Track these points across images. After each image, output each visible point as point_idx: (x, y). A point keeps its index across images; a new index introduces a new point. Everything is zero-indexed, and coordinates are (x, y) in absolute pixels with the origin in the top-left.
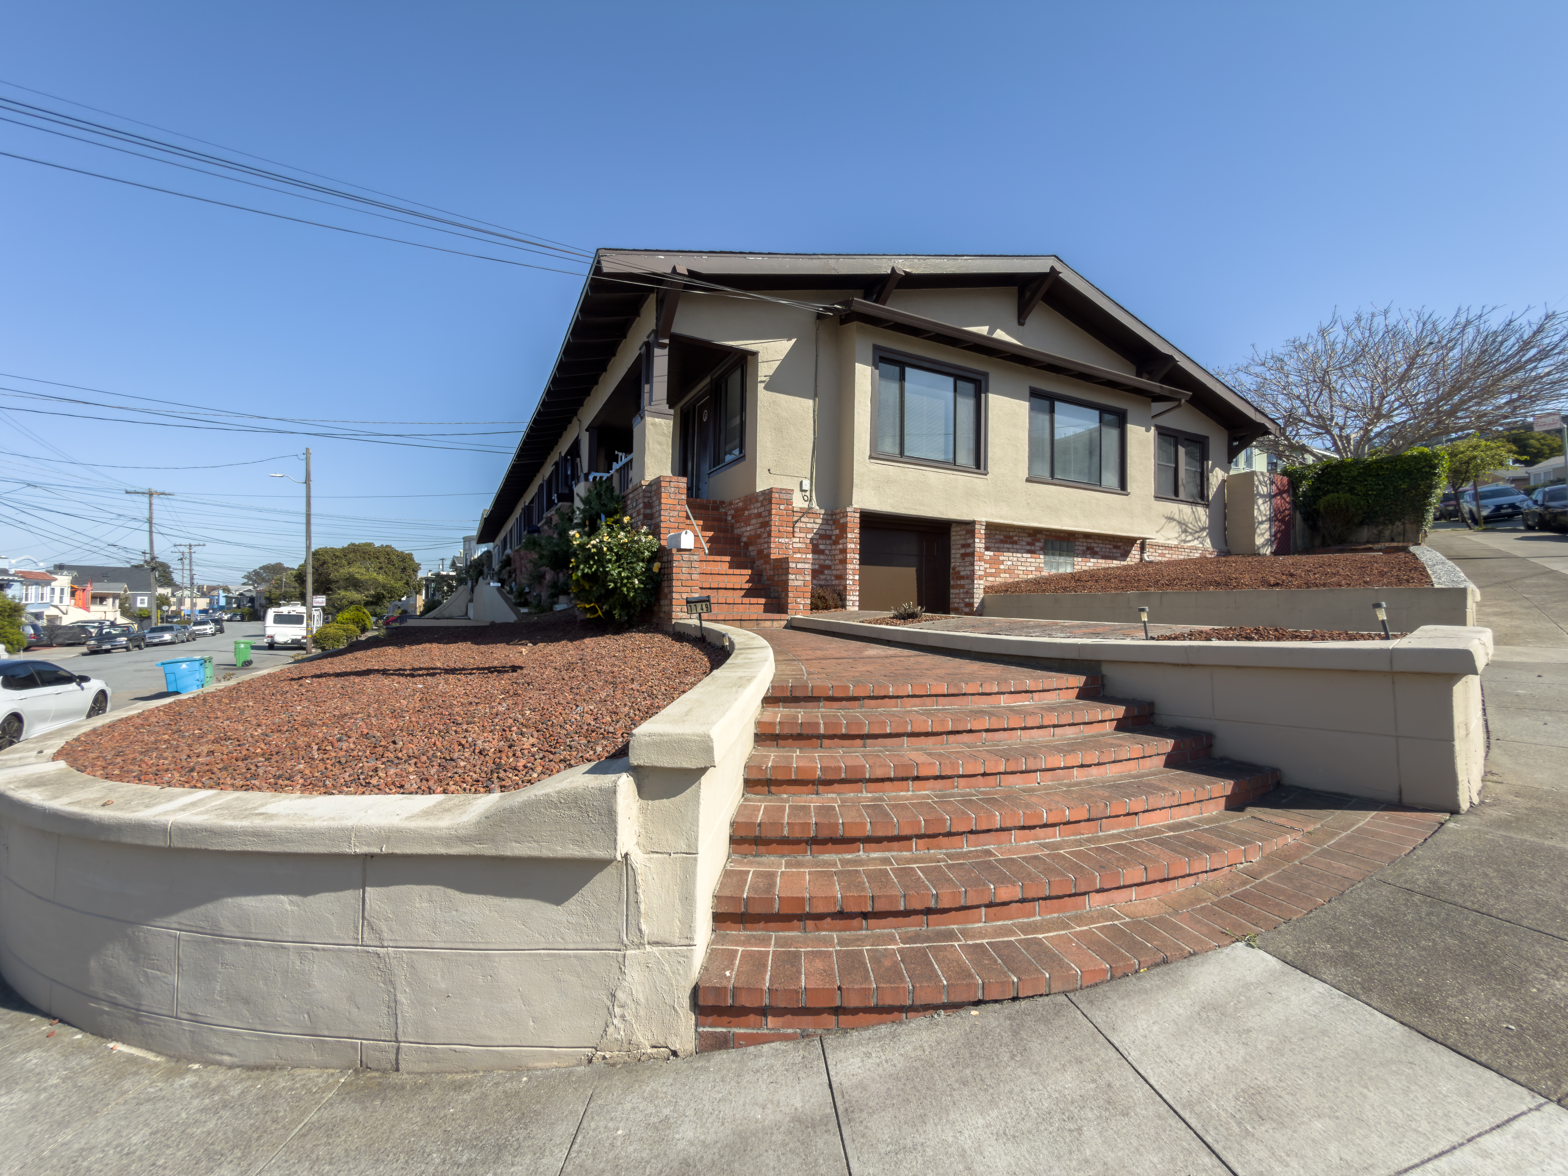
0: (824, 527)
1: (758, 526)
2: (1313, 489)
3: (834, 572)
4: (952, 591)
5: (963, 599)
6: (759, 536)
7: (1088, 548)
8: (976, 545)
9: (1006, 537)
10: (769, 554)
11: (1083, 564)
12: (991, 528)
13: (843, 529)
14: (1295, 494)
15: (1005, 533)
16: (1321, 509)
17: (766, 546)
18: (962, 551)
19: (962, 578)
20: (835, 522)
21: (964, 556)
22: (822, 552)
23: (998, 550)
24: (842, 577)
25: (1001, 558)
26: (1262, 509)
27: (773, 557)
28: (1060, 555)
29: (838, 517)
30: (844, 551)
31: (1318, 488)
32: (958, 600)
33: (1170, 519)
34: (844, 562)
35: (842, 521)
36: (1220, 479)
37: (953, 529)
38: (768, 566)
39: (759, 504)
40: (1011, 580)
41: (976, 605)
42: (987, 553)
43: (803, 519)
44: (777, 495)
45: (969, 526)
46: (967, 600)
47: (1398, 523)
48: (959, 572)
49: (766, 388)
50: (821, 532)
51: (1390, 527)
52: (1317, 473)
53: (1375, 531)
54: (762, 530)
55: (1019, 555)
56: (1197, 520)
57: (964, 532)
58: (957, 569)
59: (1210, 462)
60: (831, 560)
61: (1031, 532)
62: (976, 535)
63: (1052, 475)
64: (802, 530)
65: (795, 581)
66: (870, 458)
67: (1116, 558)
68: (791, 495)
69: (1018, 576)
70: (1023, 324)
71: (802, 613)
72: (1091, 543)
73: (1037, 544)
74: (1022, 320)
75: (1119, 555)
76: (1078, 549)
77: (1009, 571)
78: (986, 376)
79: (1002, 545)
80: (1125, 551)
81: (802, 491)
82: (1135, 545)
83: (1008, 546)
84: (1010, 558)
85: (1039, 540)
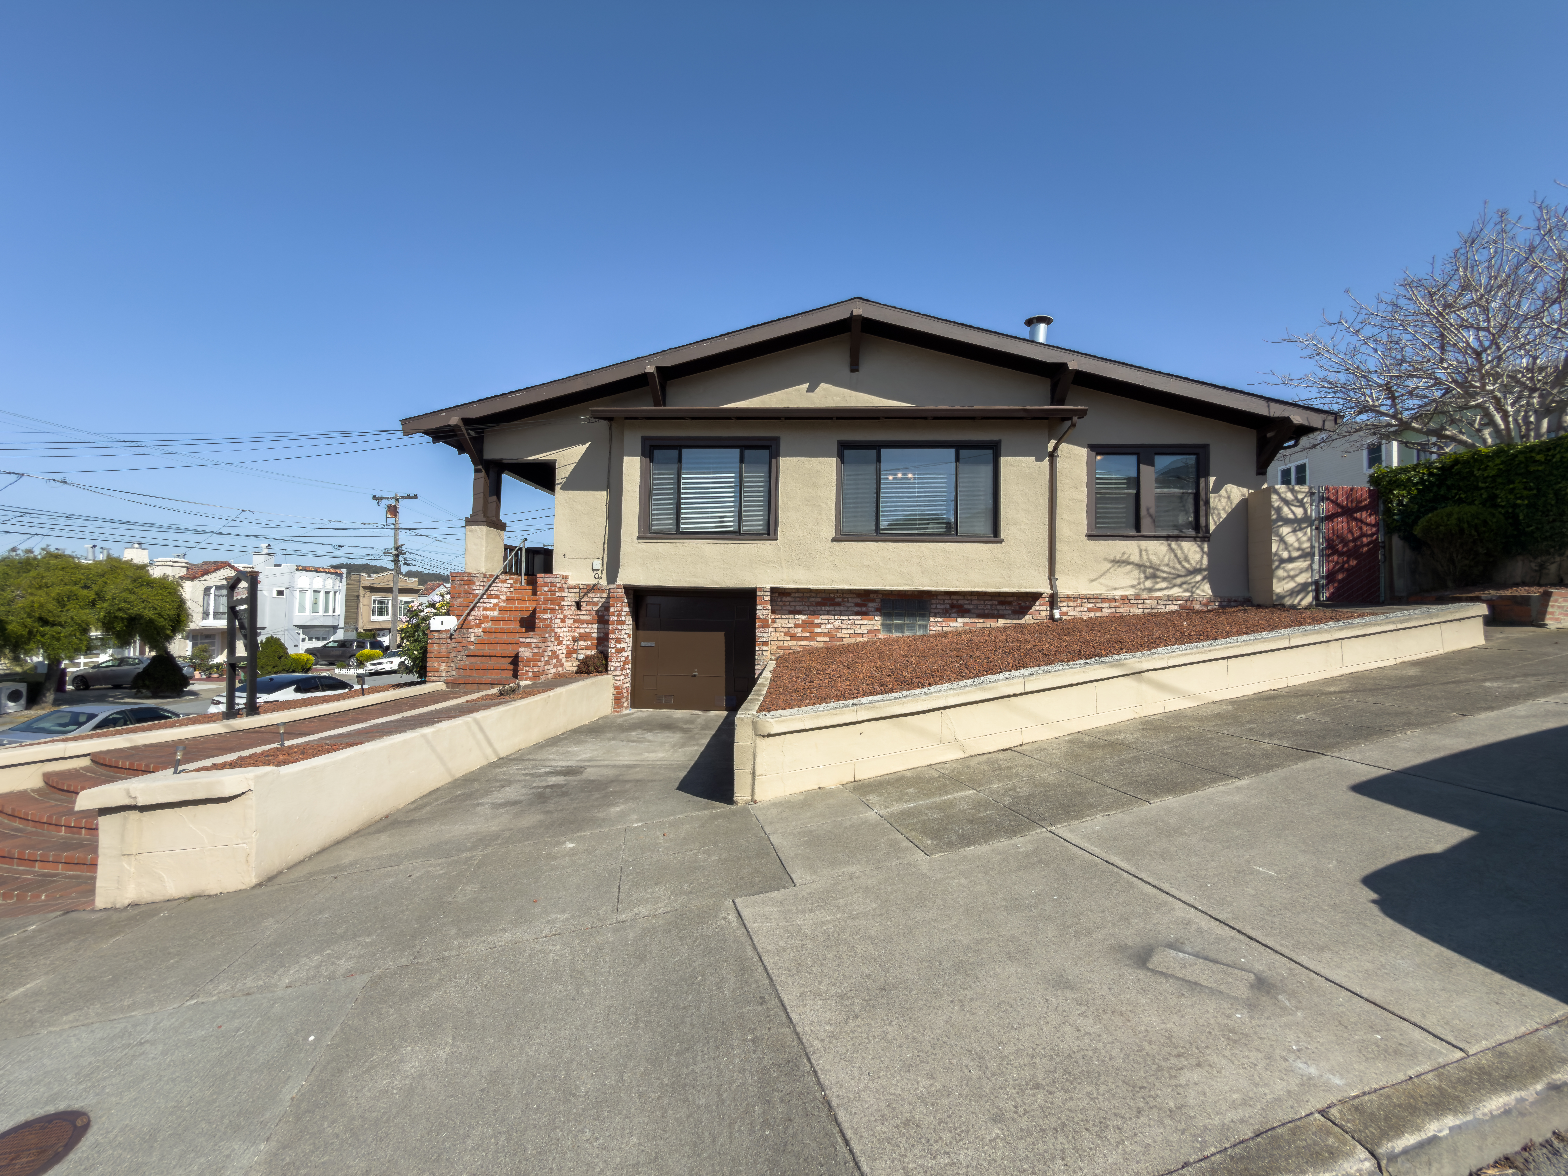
2: (1420, 499)
7: (953, 606)
8: (759, 612)
9: (823, 599)
11: (944, 624)
15: (824, 595)
25: (817, 621)
26: (1293, 541)
28: (908, 616)
33: (1118, 562)
40: (831, 644)
42: (785, 617)
43: (588, 595)
55: (844, 617)
56: (1180, 559)
59: (1214, 478)
62: (760, 602)
63: (877, 532)
64: (589, 604)
65: (525, 653)
66: (638, 538)
67: (1003, 617)
68: (565, 577)
69: (840, 639)
70: (857, 370)
71: (531, 679)
72: (957, 600)
73: (870, 605)
74: (854, 367)
75: (1010, 612)
76: (936, 608)
77: (830, 634)
78: (777, 440)
79: (819, 608)
80: (1021, 607)
81: (594, 570)
82: (1041, 599)
83: (827, 608)
84: (831, 621)
85: (873, 601)
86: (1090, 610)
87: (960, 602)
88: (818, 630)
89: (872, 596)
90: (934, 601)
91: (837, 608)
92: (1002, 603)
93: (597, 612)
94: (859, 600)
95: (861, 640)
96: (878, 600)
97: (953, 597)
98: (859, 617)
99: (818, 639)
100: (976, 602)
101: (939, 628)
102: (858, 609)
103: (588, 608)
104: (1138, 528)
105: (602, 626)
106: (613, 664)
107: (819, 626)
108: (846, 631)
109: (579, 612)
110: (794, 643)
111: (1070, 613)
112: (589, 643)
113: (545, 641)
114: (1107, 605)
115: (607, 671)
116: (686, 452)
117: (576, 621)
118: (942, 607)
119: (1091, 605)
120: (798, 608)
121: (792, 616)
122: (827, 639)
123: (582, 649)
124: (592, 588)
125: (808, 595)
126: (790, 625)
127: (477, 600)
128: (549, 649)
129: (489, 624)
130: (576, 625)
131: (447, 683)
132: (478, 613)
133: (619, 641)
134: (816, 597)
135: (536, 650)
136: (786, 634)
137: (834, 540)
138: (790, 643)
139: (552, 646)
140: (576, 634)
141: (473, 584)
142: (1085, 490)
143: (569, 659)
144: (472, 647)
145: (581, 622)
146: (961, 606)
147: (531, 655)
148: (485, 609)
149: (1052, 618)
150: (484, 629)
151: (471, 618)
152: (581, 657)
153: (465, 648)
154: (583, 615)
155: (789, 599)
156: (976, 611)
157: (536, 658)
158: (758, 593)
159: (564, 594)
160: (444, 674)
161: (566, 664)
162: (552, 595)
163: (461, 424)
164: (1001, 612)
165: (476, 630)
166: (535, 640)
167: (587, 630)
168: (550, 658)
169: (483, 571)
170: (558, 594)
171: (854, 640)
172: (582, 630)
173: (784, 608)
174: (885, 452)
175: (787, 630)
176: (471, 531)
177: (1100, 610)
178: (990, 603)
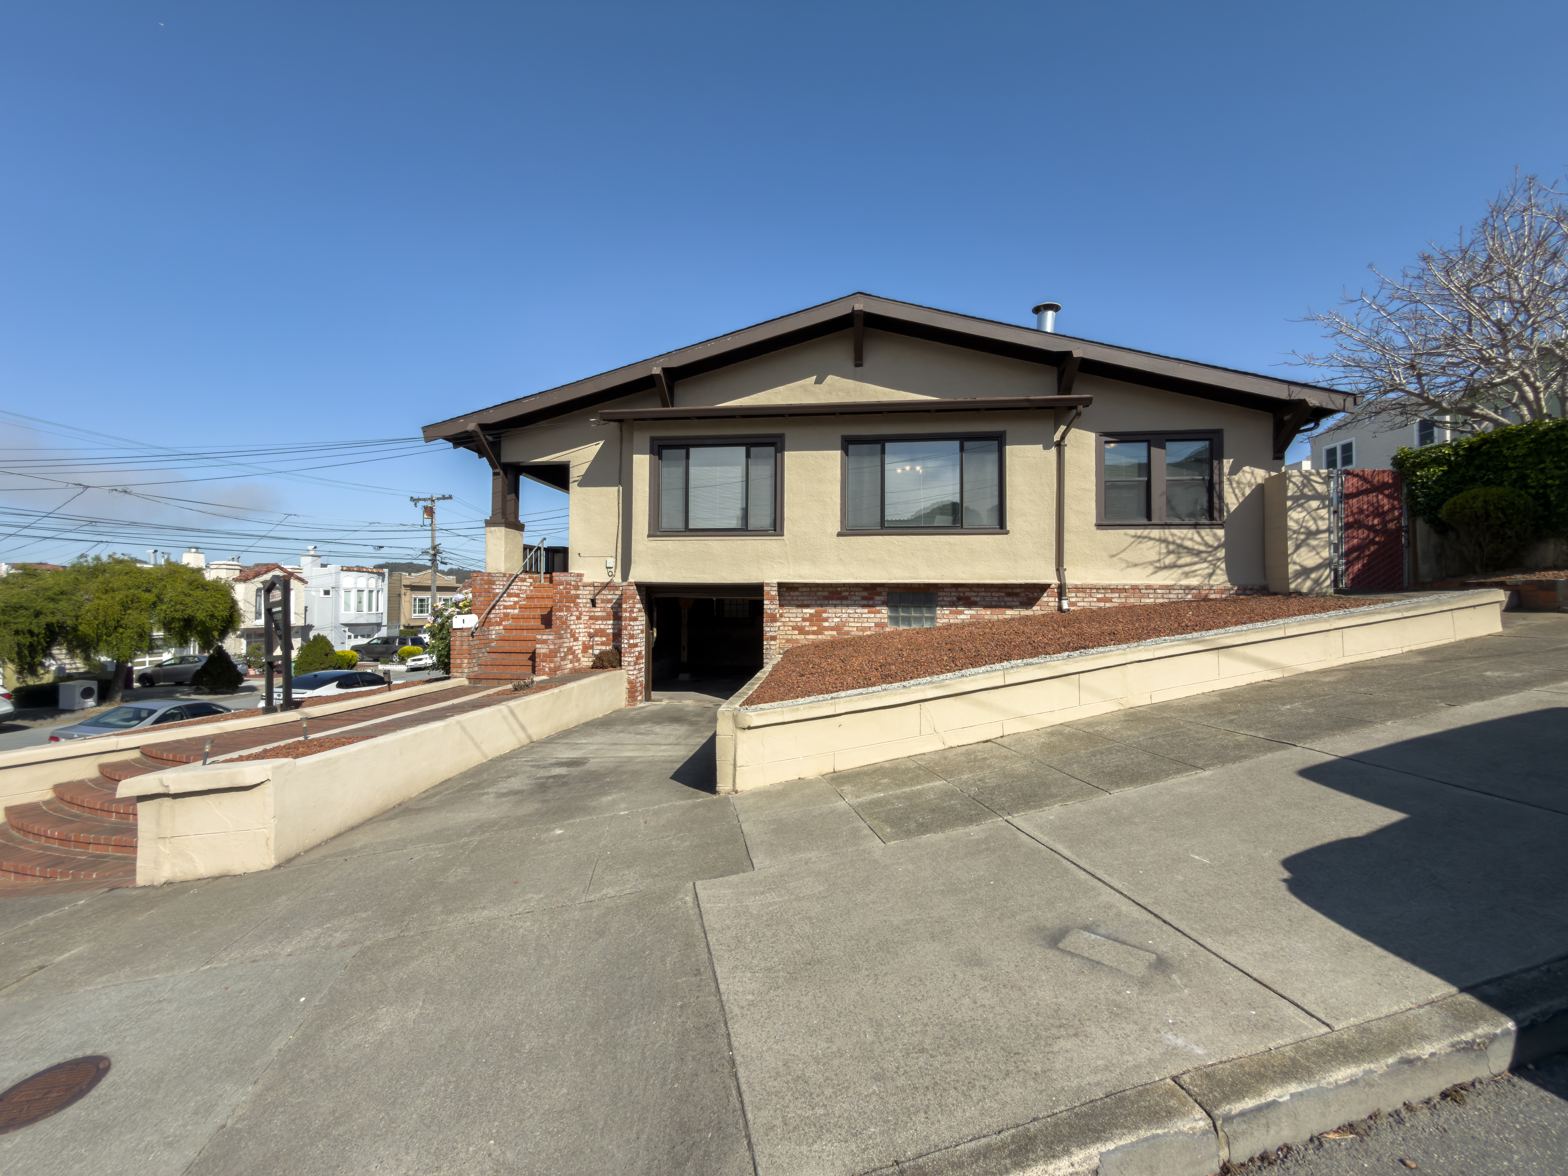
8: (766, 607)
9: (830, 593)
11: (951, 616)
14: (1410, 493)
28: (914, 608)
36: (1259, 482)
43: (603, 592)
44: (557, 578)
55: (851, 610)
59: (1229, 462)
62: (767, 597)
63: (882, 524)
64: (603, 601)
65: (542, 649)
66: (649, 536)
67: (1011, 607)
68: (580, 576)
69: (848, 633)
70: (861, 365)
71: (548, 674)
72: (964, 593)
73: (877, 598)
74: (859, 361)
75: (1017, 603)
76: (943, 600)
77: (836, 628)
78: (781, 437)
79: (826, 602)
80: (1029, 599)
81: (607, 568)
82: (1049, 590)
83: (834, 602)
84: (838, 615)
85: (879, 594)
86: (1099, 600)
87: (967, 594)
88: (826, 624)
89: (878, 589)
90: (940, 594)
91: (844, 602)
92: (1009, 595)
93: (612, 608)
94: (865, 594)
95: (869, 633)
96: (885, 594)
97: (959, 589)
98: (866, 610)
99: (826, 633)
100: (983, 594)
101: (946, 621)
102: (865, 602)
103: (603, 605)
104: (1149, 516)
105: (616, 622)
106: (626, 659)
107: (826, 620)
108: (853, 624)
109: (594, 609)
110: (802, 637)
111: (1079, 604)
112: (604, 639)
113: (561, 637)
114: (1117, 595)
115: (621, 665)
116: (693, 451)
117: (591, 618)
118: (949, 599)
119: (1100, 596)
120: (805, 602)
121: (799, 610)
122: (835, 633)
123: (598, 645)
124: (606, 586)
125: (815, 589)
126: (798, 619)
127: (497, 598)
128: (565, 645)
129: (510, 622)
130: (591, 621)
131: (469, 679)
132: (499, 611)
133: (632, 637)
134: (823, 591)
135: (552, 647)
136: (794, 628)
137: (839, 535)
138: (799, 637)
139: (568, 642)
140: (592, 631)
141: (493, 583)
142: (1093, 478)
143: (585, 655)
144: (493, 644)
145: (596, 618)
146: (968, 598)
147: (548, 651)
148: (506, 607)
149: (1060, 609)
150: (505, 626)
151: (492, 616)
152: (597, 652)
153: (486, 645)
154: (598, 612)
155: (797, 593)
156: (983, 603)
157: (553, 654)
158: (766, 588)
159: (578, 592)
160: (466, 671)
161: (582, 659)
162: (567, 593)
163: (478, 430)
164: (1008, 604)
165: (497, 628)
166: (551, 637)
167: (602, 627)
168: (566, 654)
169: (503, 570)
170: (573, 592)
171: (861, 633)
172: (597, 627)
173: (792, 602)
174: (888, 446)
175: (795, 624)
176: (491, 532)
177: (1110, 600)
178: (997, 594)
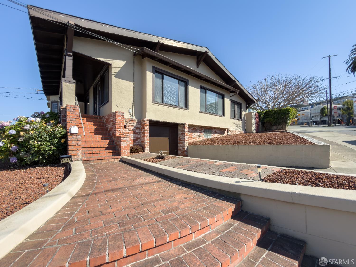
0: (137, 125)
1: (112, 124)
2: (263, 117)
3: (141, 140)
4: (179, 144)
5: (182, 147)
6: (113, 128)
7: (215, 131)
8: (186, 131)
9: (194, 128)
10: (115, 135)
11: (214, 136)
12: (190, 126)
13: (143, 126)
14: (260, 118)
15: (194, 127)
16: (266, 122)
17: (114, 131)
18: (182, 133)
19: (182, 140)
20: (141, 124)
21: (182, 134)
22: (137, 133)
23: (192, 132)
24: (143, 142)
25: (193, 134)
26: (254, 121)
27: (116, 135)
28: (208, 133)
29: (142, 122)
30: (144, 133)
31: (264, 117)
32: (180, 147)
33: (234, 123)
34: (144, 136)
35: (143, 123)
36: (245, 114)
37: (179, 126)
38: (115, 139)
39: (112, 117)
40: (195, 141)
41: (186, 149)
42: (189, 133)
43: (129, 122)
44: (118, 114)
45: (183, 125)
46: (183, 147)
47: (281, 125)
48: (181, 139)
49: (115, 76)
50: (136, 127)
51: (279, 126)
52: (264, 113)
53: (276, 127)
54: (113, 126)
55: (197, 133)
56: (240, 124)
57: (182, 127)
58: (180, 138)
59: (242, 110)
60: (140, 136)
61: (201, 127)
62: (186, 128)
63: (206, 111)
64: (129, 126)
66: (152, 103)
70: (198, 68)
78: (188, 80)
80: (224, 132)
82: (226, 130)
85: (203, 129)
90: (212, 130)
91: (196, 131)
93: (133, 129)
94: (200, 129)
97: (215, 129)
98: (200, 134)
104: (235, 117)
105: (135, 135)
106: (146, 148)
108: (198, 137)
109: (125, 129)
111: (229, 133)
115: (144, 151)
116: (164, 76)
120: (189, 131)
124: (131, 120)
134: (192, 128)
137: (200, 112)
145: (127, 133)
156: (218, 133)
160: (81, 157)
164: (221, 133)
167: (130, 136)
171: (199, 140)
177: (233, 133)
178: (220, 130)
